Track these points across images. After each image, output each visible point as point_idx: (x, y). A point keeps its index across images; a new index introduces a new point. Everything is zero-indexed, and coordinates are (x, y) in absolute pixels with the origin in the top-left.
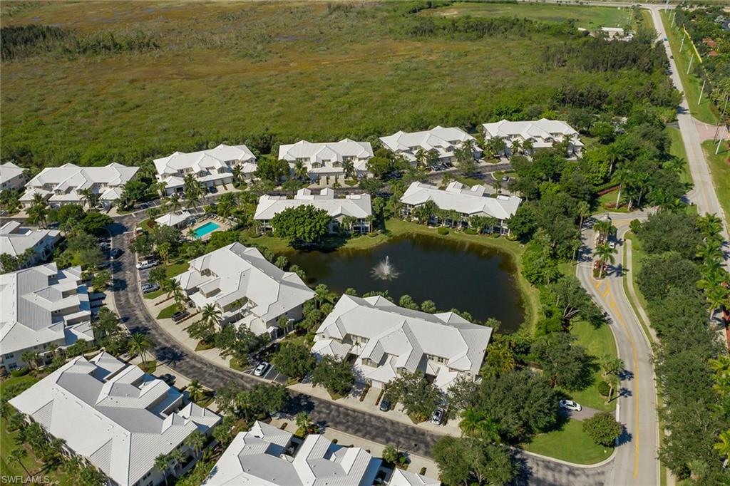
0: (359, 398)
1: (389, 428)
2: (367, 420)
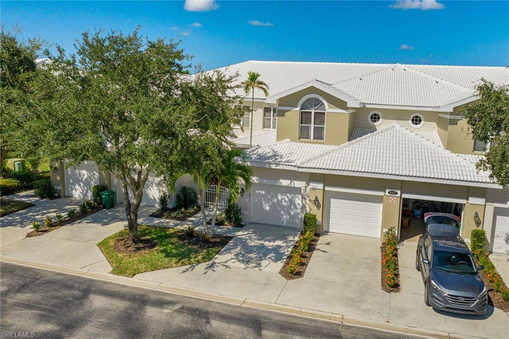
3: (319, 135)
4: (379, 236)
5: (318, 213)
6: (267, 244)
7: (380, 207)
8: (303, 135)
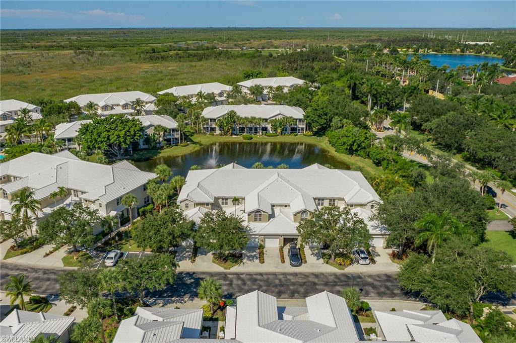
0: (257, 261)
1: (316, 280)
2: (283, 279)
3: (260, 220)
4: (278, 246)
5: (262, 243)
6: (252, 254)
7: (278, 239)
8: (256, 220)
